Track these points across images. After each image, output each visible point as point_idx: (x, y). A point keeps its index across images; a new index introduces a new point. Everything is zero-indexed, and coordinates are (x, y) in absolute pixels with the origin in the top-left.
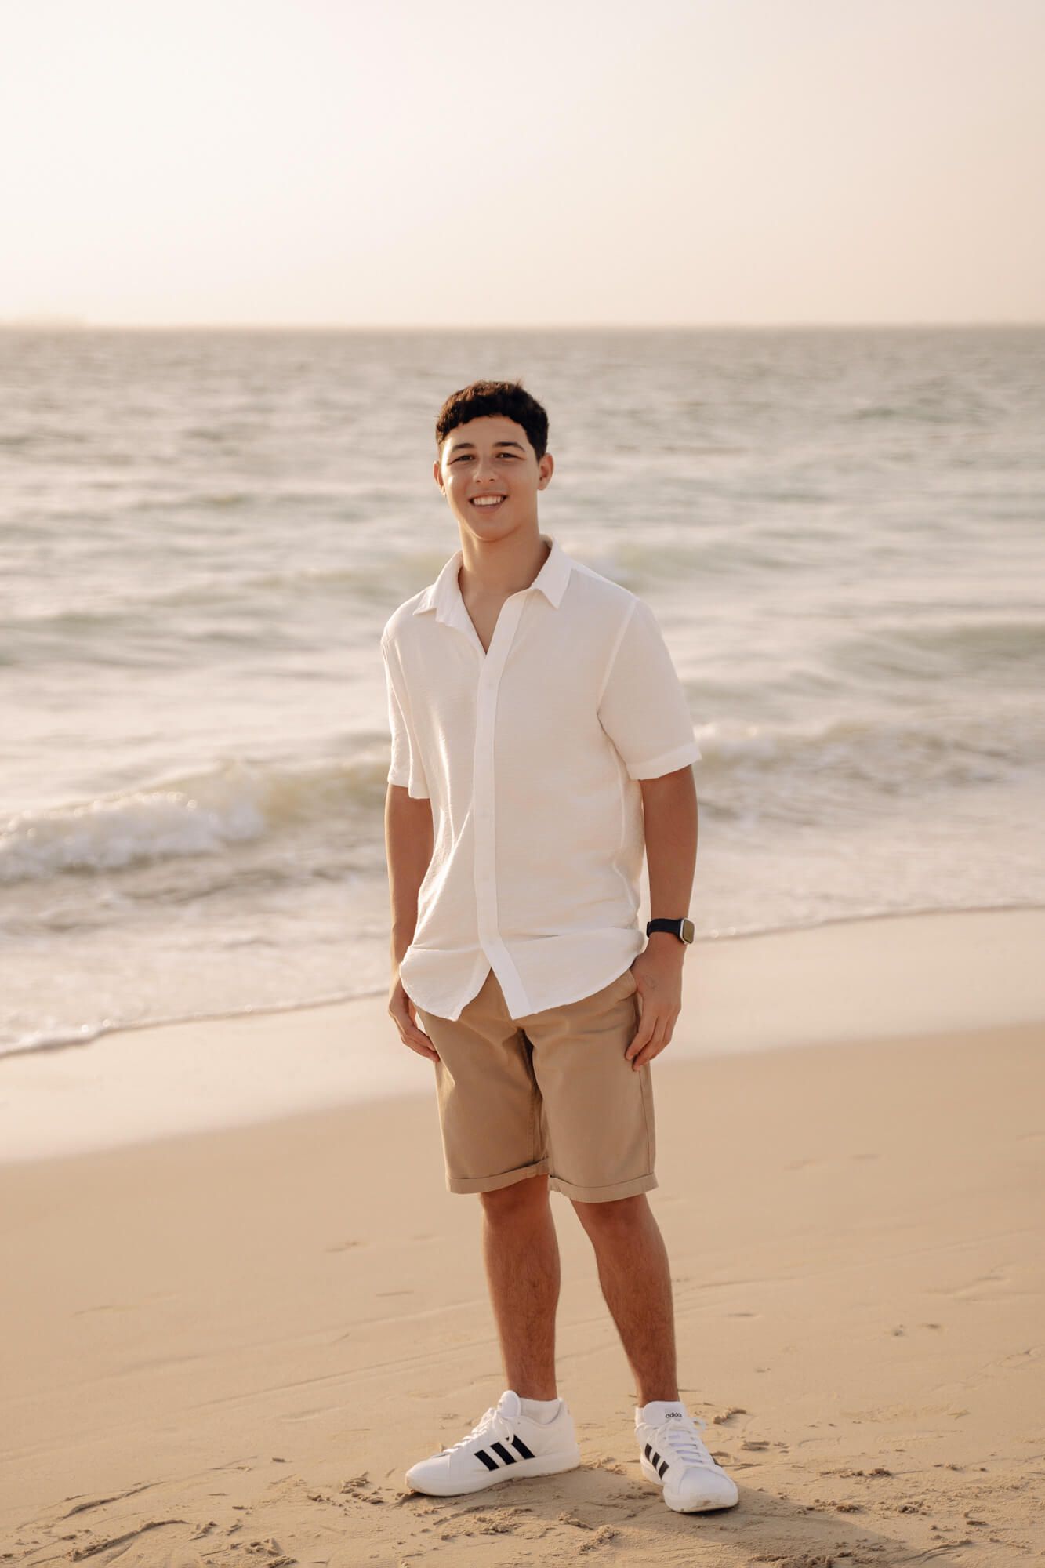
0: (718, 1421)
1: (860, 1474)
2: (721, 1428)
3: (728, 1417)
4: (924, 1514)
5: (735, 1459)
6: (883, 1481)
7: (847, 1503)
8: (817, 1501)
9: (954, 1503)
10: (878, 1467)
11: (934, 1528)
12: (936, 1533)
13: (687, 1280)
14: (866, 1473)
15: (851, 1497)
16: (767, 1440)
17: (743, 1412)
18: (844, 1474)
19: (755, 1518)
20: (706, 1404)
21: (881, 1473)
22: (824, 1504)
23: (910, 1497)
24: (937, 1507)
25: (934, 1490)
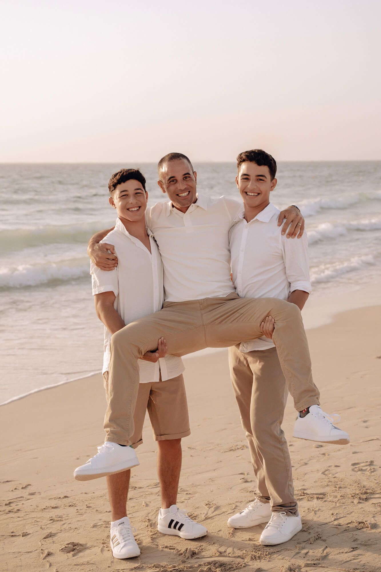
0: (23, 488)
1: (60, 498)
2: (23, 490)
3: (26, 487)
4: (75, 506)
5: (25, 498)
6: (66, 499)
7: (54, 506)
8: (46, 506)
9: (84, 502)
10: (65, 495)
11: (77, 510)
12: (77, 511)
13: (21, 450)
14: (61, 497)
15: (56, 504)
16: (36, 492)
17: (30, 485)
18: (55, 498)
19: (28, 513)
20: (20, 484)
21: (66, 497)
22: (48, 507)
23: (72, 502)
24: (79, 504)
25: (79, 500)
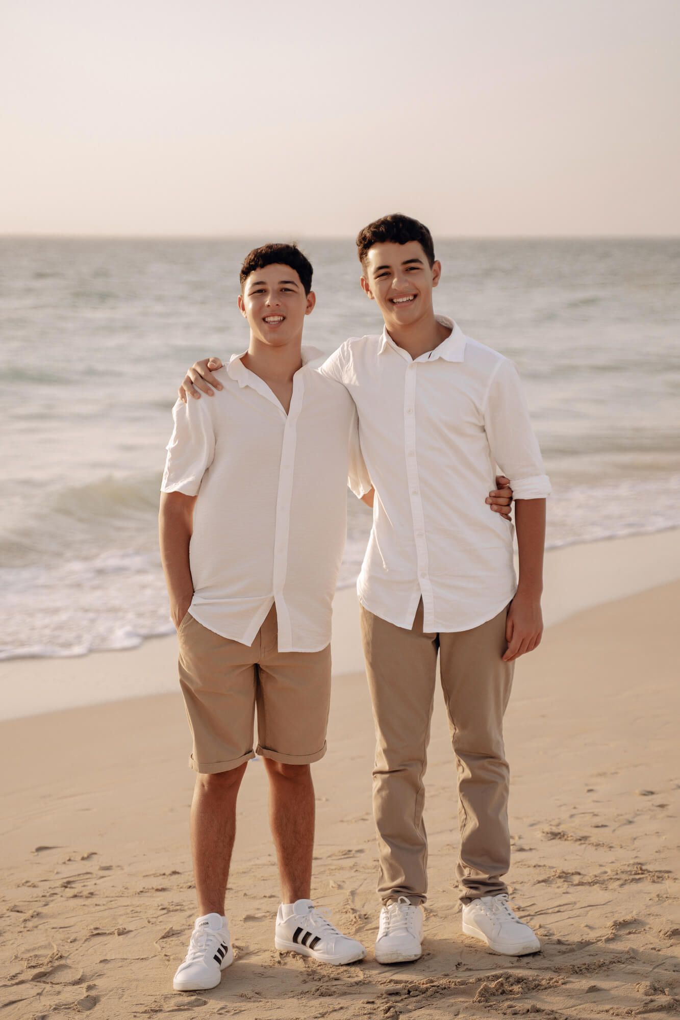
0: (83, 859)
1: (164, 874)
2: (85, 862)
5: (97, 875)
6: (176, 876)
7: (160, 887)
8: (144, 888)
14: (167, 874)
17: (95, 854)
18: (155, 875)
19: (113, 899)
21: (175, 873)
22: (148, 889)
